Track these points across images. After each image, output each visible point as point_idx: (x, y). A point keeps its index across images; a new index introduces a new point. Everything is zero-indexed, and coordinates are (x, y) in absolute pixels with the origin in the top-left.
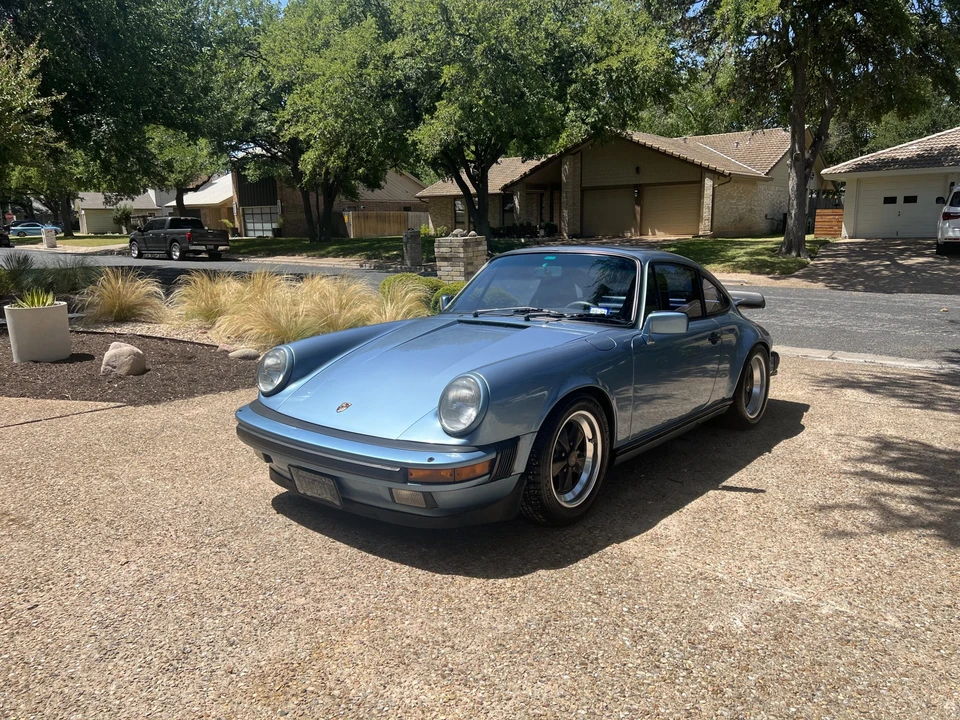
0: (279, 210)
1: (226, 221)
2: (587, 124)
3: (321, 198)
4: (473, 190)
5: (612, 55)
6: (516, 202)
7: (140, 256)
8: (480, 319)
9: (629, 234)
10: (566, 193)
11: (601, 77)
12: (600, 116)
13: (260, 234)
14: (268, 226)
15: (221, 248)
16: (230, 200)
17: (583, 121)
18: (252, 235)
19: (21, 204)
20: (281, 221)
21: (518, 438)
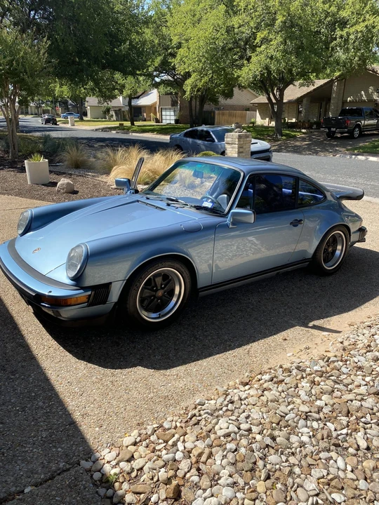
0: (179, 109)
1: (152, 115)
3: (198, 103)
4: (274, 101)
8: (148, 201)
10: (333, 104)
13: (168, 122)
14: (173, 118)
16: (156, 103)
18: (164, 123)
20: (179, 115)
21: (111, 283)
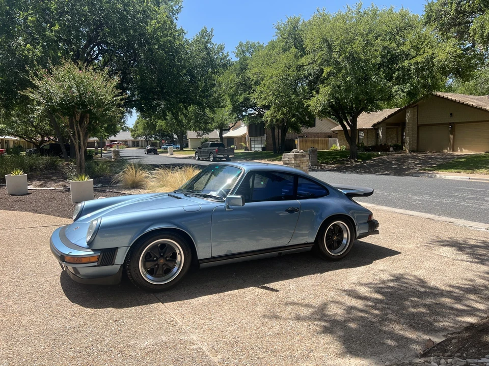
0: (265, 139)
1: (243, 144)
2: (404, 92)
3: (280, 133)
4: (348, 128)
5: (420, 55)
6: (380, 133)
7: (199, 159)
9: (446, 151)
10: (408, 128)
11: (413, 67)
12: (412, 88)
13: (256, 149)
14: (260, 146)
15: (230, 156)
16: (246, 134)
17: (403, 91)
18: (253, 150)
19: (169, 136)
20: (265, 143)
21: (117, 248)
